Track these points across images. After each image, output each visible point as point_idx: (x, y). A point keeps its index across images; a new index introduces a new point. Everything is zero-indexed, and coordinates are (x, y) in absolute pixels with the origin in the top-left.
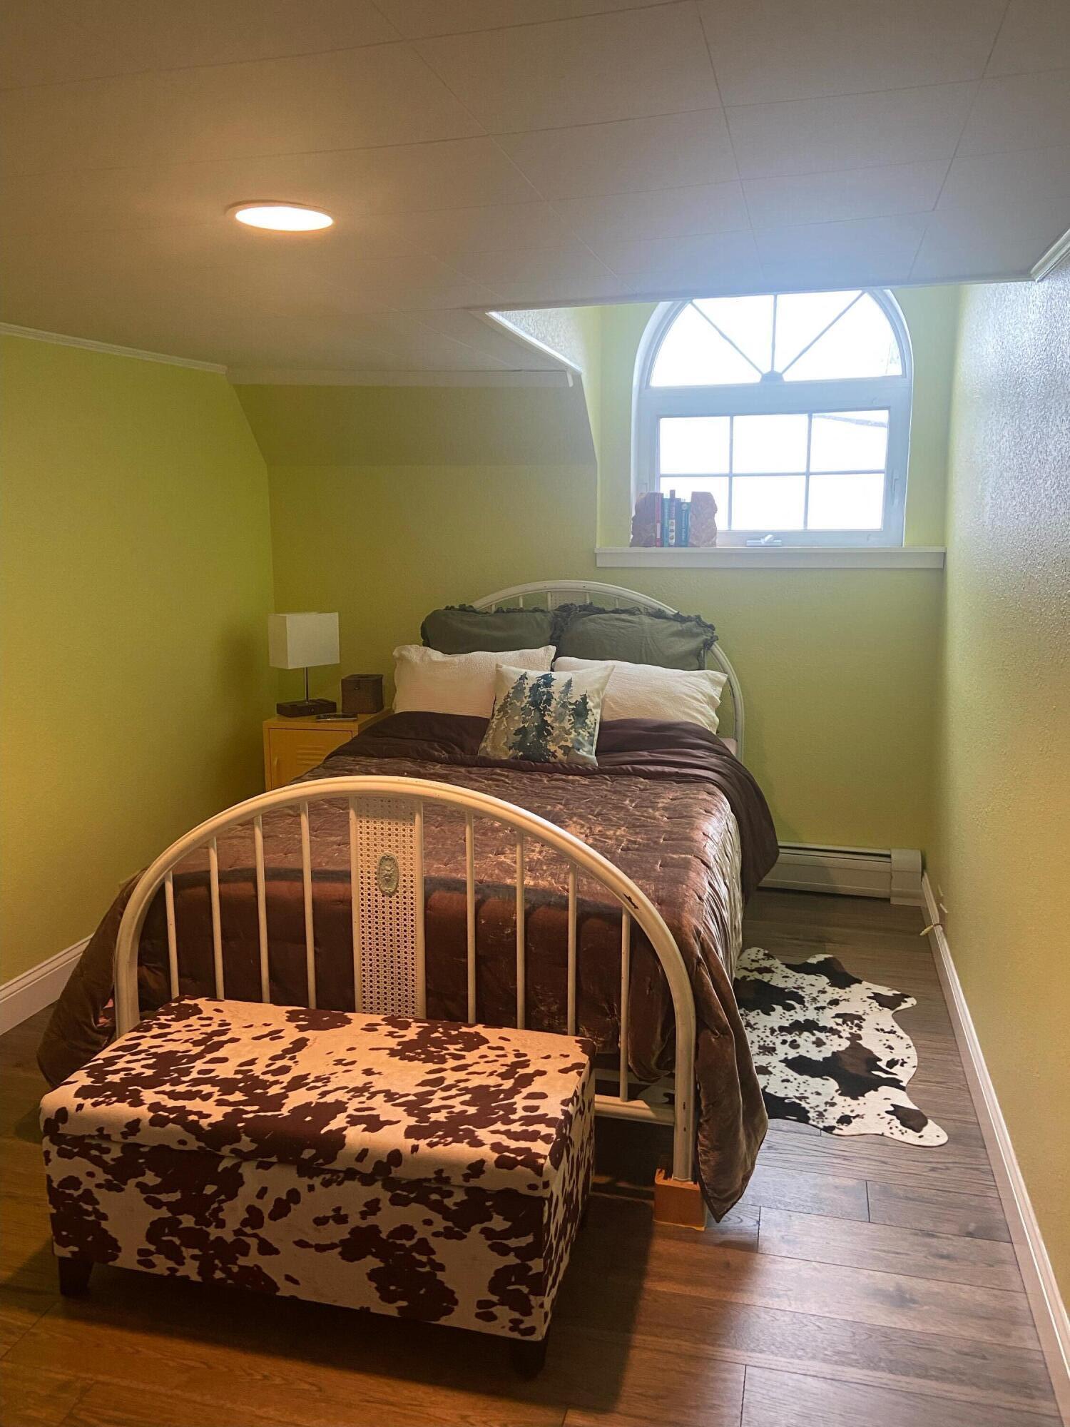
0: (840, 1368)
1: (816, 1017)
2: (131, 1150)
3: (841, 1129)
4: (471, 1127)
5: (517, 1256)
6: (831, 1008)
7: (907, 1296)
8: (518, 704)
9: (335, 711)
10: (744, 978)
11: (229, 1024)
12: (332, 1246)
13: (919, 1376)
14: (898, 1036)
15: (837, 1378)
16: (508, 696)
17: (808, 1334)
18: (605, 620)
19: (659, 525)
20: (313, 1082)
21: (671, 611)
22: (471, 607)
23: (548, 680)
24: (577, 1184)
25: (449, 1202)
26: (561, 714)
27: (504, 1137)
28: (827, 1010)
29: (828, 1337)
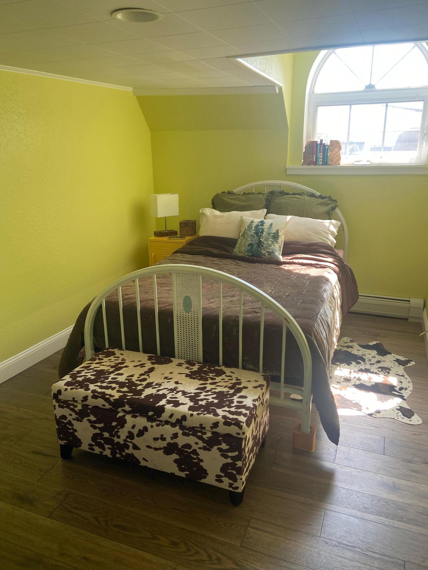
0: (365, 514)
1: (370, 368)
2: (85, 407)
3: (376, 415)
4: (215, 408)
5: (232, 459)
6: (377, 364)
7: (397, 486)
8: (250, 233)
9: (177, 235)
10: (340, 350)
11: (125, 360)
12: (160, 449)
13: (398, 521)
14: (405, 378)
15: (363, 518)
16: (245, 230)
17: (353, 499)
18: (288, 198)
19: (315, 156)
20: (155, 385)
21: (318, 194)
22: (232, 192)
23: (262, 223)
24: (259, 432)
25: (205, 437)
26: (267, 238)
27: (227, 413)
28: (375, 365)
29: (361, 501)
